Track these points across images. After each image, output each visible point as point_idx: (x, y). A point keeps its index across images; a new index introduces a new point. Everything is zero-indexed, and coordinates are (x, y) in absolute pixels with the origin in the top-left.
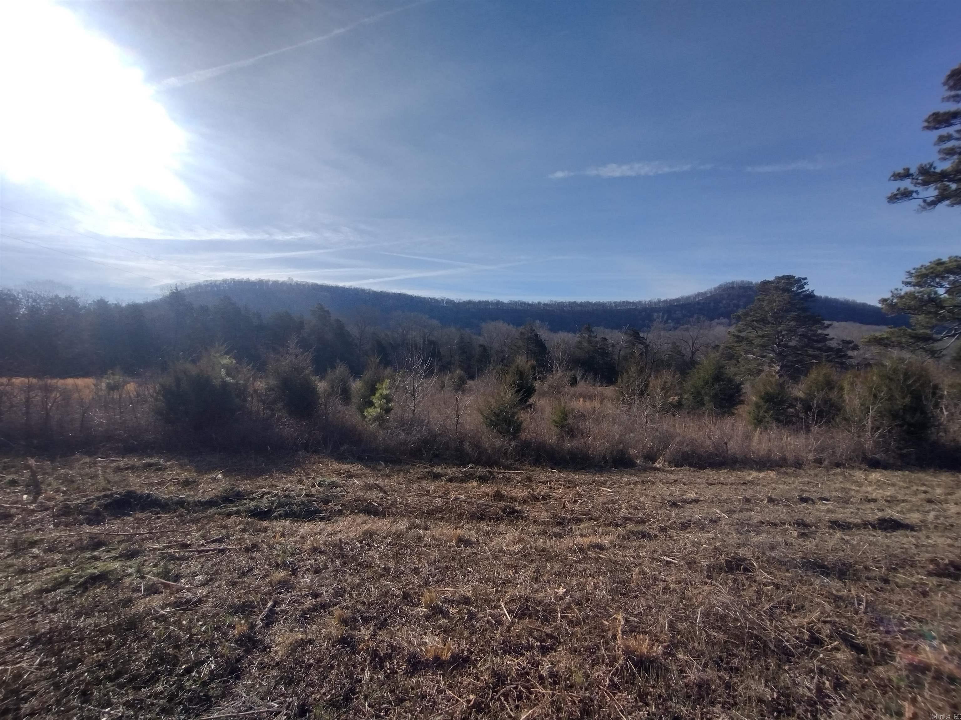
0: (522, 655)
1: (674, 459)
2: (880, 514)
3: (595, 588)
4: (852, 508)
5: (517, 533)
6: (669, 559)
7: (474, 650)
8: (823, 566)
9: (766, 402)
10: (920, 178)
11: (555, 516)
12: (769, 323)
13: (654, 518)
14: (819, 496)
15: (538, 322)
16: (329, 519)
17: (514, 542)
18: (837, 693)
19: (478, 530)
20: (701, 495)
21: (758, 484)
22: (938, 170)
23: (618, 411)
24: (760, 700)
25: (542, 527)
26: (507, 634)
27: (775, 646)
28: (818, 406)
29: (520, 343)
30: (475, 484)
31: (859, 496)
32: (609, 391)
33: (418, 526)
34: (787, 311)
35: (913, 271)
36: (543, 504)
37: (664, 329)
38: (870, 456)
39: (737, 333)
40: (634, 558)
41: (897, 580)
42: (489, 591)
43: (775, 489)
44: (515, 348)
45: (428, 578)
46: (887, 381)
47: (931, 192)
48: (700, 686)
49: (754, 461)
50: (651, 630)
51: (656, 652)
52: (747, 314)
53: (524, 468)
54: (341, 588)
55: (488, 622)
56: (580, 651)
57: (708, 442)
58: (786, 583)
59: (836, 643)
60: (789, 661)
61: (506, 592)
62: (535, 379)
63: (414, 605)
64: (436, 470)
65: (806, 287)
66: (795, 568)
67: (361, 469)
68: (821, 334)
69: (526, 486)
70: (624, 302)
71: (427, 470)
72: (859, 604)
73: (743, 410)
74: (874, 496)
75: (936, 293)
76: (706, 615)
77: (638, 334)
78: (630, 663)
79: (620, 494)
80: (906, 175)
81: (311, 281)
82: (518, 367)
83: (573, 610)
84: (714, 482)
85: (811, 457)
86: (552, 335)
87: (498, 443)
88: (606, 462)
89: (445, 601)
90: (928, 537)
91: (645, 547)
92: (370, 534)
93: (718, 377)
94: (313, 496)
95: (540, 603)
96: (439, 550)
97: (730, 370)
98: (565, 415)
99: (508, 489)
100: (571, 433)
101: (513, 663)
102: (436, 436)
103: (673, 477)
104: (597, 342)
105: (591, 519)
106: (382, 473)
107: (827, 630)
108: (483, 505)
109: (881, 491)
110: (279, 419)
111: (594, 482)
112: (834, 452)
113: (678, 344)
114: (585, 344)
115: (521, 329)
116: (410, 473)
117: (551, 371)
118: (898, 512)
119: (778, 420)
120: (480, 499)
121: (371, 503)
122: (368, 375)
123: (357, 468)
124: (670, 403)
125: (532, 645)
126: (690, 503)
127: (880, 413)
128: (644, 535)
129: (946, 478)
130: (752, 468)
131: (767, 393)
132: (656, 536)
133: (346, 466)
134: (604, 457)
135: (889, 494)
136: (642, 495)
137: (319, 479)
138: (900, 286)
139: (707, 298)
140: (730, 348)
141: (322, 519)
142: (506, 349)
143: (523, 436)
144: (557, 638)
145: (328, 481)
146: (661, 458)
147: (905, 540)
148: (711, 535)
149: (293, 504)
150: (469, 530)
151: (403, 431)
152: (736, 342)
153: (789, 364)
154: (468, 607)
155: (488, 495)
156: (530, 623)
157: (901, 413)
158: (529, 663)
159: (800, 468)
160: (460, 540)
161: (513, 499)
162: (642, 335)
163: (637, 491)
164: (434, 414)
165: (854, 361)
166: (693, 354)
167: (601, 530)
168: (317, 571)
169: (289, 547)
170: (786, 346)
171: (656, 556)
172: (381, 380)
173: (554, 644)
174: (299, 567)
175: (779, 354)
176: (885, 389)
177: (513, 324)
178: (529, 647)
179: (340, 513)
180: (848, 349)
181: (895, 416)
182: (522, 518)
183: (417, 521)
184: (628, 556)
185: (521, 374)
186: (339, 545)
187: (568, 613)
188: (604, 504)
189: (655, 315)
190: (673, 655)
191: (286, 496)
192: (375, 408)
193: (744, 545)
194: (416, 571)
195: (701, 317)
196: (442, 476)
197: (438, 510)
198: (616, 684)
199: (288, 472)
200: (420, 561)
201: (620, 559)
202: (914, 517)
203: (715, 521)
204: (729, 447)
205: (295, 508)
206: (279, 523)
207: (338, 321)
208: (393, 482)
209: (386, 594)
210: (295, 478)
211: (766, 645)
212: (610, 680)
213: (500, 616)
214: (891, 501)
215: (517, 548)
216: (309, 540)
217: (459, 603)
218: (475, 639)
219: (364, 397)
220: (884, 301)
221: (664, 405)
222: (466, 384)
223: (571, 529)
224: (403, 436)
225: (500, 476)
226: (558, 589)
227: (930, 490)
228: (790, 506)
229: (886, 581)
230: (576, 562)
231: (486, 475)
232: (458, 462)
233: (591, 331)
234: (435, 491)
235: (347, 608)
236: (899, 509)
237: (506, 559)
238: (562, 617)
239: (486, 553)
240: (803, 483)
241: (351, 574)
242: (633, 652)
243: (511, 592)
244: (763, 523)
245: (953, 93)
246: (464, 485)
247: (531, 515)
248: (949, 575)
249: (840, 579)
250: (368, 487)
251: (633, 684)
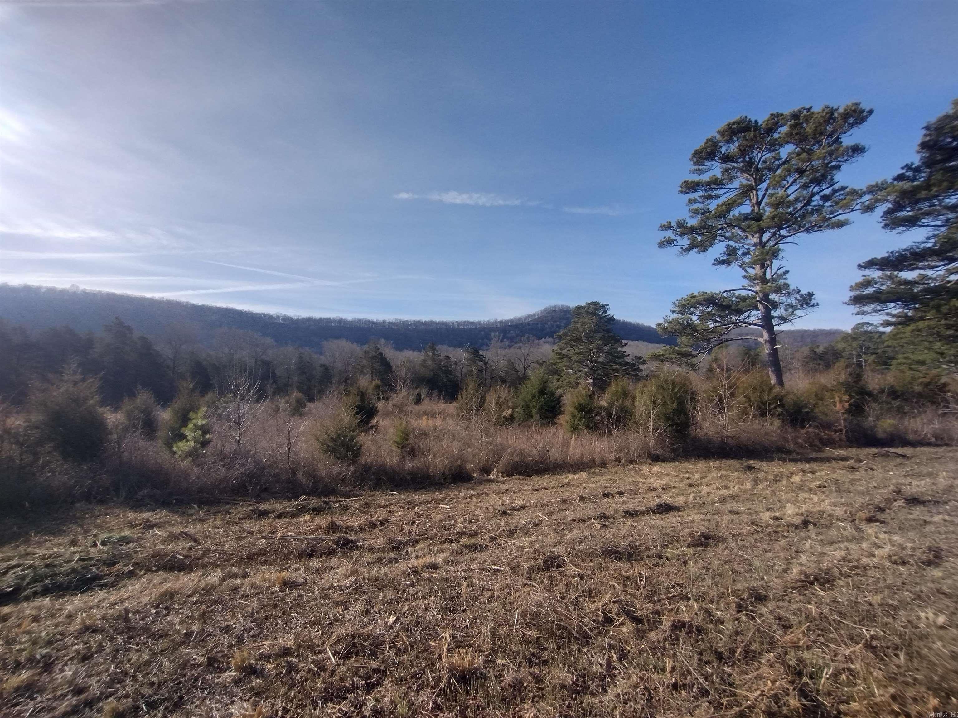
0: (344, 699)
1: (506, 470)
2: (658, 501)
3: (426, 610)
4: (639, 498)
5: (351, 565)
6: (496, 568)
7: (291, 707)
8: (617, 552)
9: (579, 412)
10: (678, 230)
11: (391, 541)
12: (584, 342)
13: (486, 529)
14: (617, 490)
15: (382, 341)
16: (113, 585)
17: (346, 575)
18: (621, 663)
19: (307, 569)
20: (527, 501)
21: (573, 485)
22: (689, 225)
23: (458, 428)
24: (563, 686)
25: (376, 555)
26: (330, 680)
27: (577, 633)
28: (616, 413)
29: (365, 362)
30: (307, 517)
31: (644, 487)
32: (452, 407)
33: (236, 576)
34: (595, 332)
35: (677, 302)
36: (381, 530)
37: (500, 348)
38: (653, 452)
39: (559, 351)
40: (465, 572)
41: (667, 555)
42: (313, 635)
43: (585, 488)
44: (359, 367)
45: (242, 635)
46: (661, 391)
47: (685, 241)
48: (513, 686)
49: (572, 465)
50: (475, 641)
51: (477, 663)
52: (566, 335)
53: (364, 493)
54: (122, 672)
55: (309, 671)
56: (406, 680)
57: (534, 451)
58: (589, 572)
59: (622, 619)
60: (588, 643)
61: (332, 633)
62: (379, 399)
63: (221, 671)
64: (263, 507)
65: (609, 312)
66: (597, 557)
67: (165, 516)
68: (620, 351)
69: (364, 512)
70: (465, 322)
71: (251, 508)
72: (641, 581)
73: (564, 419)
74: (654, 486)
75: (691, 320)
76: (523, 615)
77: (478, 352)
78: (453, 681)
79: (457, 510)
80: (669, 227)
81: (106, 290)
82: (359, 388)
83: (401, 637)
84: (539, 487)
85: (612, 457)
86: (398, 353)
87: (336, 469)
88: (445, 479)
89: (261, 657)
90: (689, 515)
91: (476, 558)
92: (170, 595)
93: (542, 392)
94: (91, 559)
95: (368, 637)
96: (258, 599)
97: (553, 384)
98: (406, 435)
99: (345, 518)
100: (413, 452)
101: (334, 711)
102: (264, 468)
103: (505, 487)
104: (441, 361)
105: (427, 538)
106: (194, 517)
107: (615, 608)
108: (314, 539)
109: (659, 481)
110: (46, 464)
111: (432, 500)
112: (628, 451)
113: (513, 361)
114: (430, 362)
115: (365, 348)
116: (230, 513)
117: (393, 389)
118: (670, 498)
119: (587, 427)
120: (312, 533)
121: (174, 557)
122: (179, 403)
123: (162, 515)
124: (504, 417)
125: (357, 684)
126: (518, 510)
127: (658, 416)
128: (476, 547)
129: (701, 465)
130: (569, 472)
131: (580, 404)
132: (487, 546)
133: (145, 515)
134: (444, 474)
135: (664, 483)
136: (476, 507)
137: (103, 536)
138: (669, 314)
139: (535, 319)
140: (554, 364)
141: (103, 586)
142: (350, 369)
143: (363, 460)
144: (383, 671)
145: (116, 536)
146: (495, 470)
147: (674, 520)
148: (533, 538)
149: (56, 575)
150: (297, 570)
151: (224, 466)
152: (559, 358)
153: (599, 377)
154: (289, 659)
155: (321, 528)
156: (356, 661)
157: (671, 416)
158: (352, 706)
159: (604, 468)
160: (285, 584)
161: (350, 529)
162: (481, 353)
163: (473, 504)
164: (263, 443)
165: (644, 374)
166: (525, 369)
167: (436, 548)
168: (85, 658)
169: (43, 634)
170: (596, 361)
171: (485, 566)
172: (194, 409)
173: (380, 678)
174: (57, 659)
175: (592, 369)
176: (660, 397)
177: (357, 342)
178: (354, 688)
179: (131, 575)
180: (640, 364)
181: (668, 419)
182: (357, 548)
183: (234, 569)
184: (458, 572)
185: (362, 395)
186: (124, 616)
187: (397, 642)
188: (441, 521)
189: (493, 334)
190: (493, 662)
191: (47, 566)
192: (188, 441)
193: (559, 543)
194: (227, 630)
195: (531, 336)
196: (269, 513)
197: (262, 553)
198: (439, 705)
199: (56, 532)
200: (233, 616)
201: (452, 576)
202: (680, 500)
203: (538, 525)
204: (551, 454)
205: (60, 579)
206: (32, 604)
207: (143, 339)
208: (208, 528)
209: (184, 666)
210: (67, 539)
211: (570, 633)
212: (433, 703)
213: (324, 660)
214: (666, 489)
215: (348, 582)
216: (80, 616)
217: (278, 656)
218: (293, 694)
219: (173, 430)
220: (660, 325)
221: (498, 419)
222: (305, 406)
223: (407, 553)
224: (222, 471)
225: (337, 505)
226: (389, 617)
227: (691, 476)
228: (596, 502)
229: (660, 557)
230: (409, 586)
231: (321, 506)
232: (289, 495)
233: (435, 350)
234: (260, 532)
235: (127, 696)
236: (671, 494)
237: (335, 596)
238: (390, 648)
239: (313, 593)
240: (606, 480)
241: (137, 651)
242: (456, 669)
243: (339, 631)
244: (575, 521)
245: (696, 167)
246: (295, 520)
247: (366, 544)
248: (701, 545)
249: (629, 561)
250: (174, 537)
251: (455, 701)
